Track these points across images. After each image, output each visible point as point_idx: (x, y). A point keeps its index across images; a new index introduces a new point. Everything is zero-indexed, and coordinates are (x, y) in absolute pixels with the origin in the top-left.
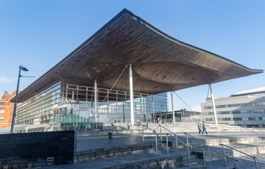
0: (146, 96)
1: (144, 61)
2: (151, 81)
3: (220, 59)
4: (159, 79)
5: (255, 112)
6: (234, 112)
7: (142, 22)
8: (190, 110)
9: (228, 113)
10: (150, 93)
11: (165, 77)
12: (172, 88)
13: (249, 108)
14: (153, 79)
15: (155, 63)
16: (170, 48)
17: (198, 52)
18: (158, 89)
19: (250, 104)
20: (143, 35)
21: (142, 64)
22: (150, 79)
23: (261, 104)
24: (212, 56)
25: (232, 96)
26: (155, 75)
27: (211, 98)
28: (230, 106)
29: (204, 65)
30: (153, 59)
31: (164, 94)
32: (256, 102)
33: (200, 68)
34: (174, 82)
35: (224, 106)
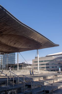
0: (4, 54)
2: (7, 46)
3: (43, 37)
4: (12, 45)
5: (54, 64)
6: (47, 64)
7: (4, 10)
8: (27, 63)
9: (44, 64)
10: (6, 53)
11: (15, 44)
12: (18, 50)
13: (53, 62)
14: (9, 44)
15: (10, 35)
16: (19, 27)
17: (33, 32)
18: (11, 51)
19: (53, 60)
20: (4, 18)
21: (3, 34)
22: (6, 44)
23: (57, 60)
24: (40, 35)
25: (47, 56)
26: (9, 42)
27: (37, 57)
28: (45, 61)
29: (36, 39)
30: (9, 32)
31: (13, 53)
32: (55, 59)
33: (33, 41)
34: (20, 47)
35: (42, 61)
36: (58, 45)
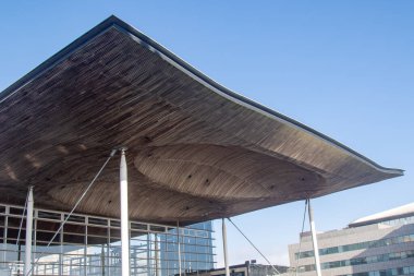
0: (163, 230)
1: (158, 142)
2: (175, 193)
3: (326, 143)
4: (195, 187)
5: (391, 259)
6: (354, 262)
7: (152, 49)
8: (265, 263)
9: (343, 263)
10: (172, 223)
11: (207, 182)
12: (223, 209)
13: (381, 250)
14: (181, 187)
15: (185, 147)
16: (219, 112)
17: (282, 125)
18: (192, 213)
19: (382, 242)
20: (155, 78)
21: (154, 148)
22: (172, 186)
23: (400, 240)
24: (311, 135)
25: (351, 226)
26: (184, 178)
27: (310, 234)
28: (346, 248)
29: (296, 156)
30: (179, 137)
31: (204, 224)
32: (392, 236)
33: (286, 162)
34: (229, 194)
35: (334, 250)
36: (398, 173)
